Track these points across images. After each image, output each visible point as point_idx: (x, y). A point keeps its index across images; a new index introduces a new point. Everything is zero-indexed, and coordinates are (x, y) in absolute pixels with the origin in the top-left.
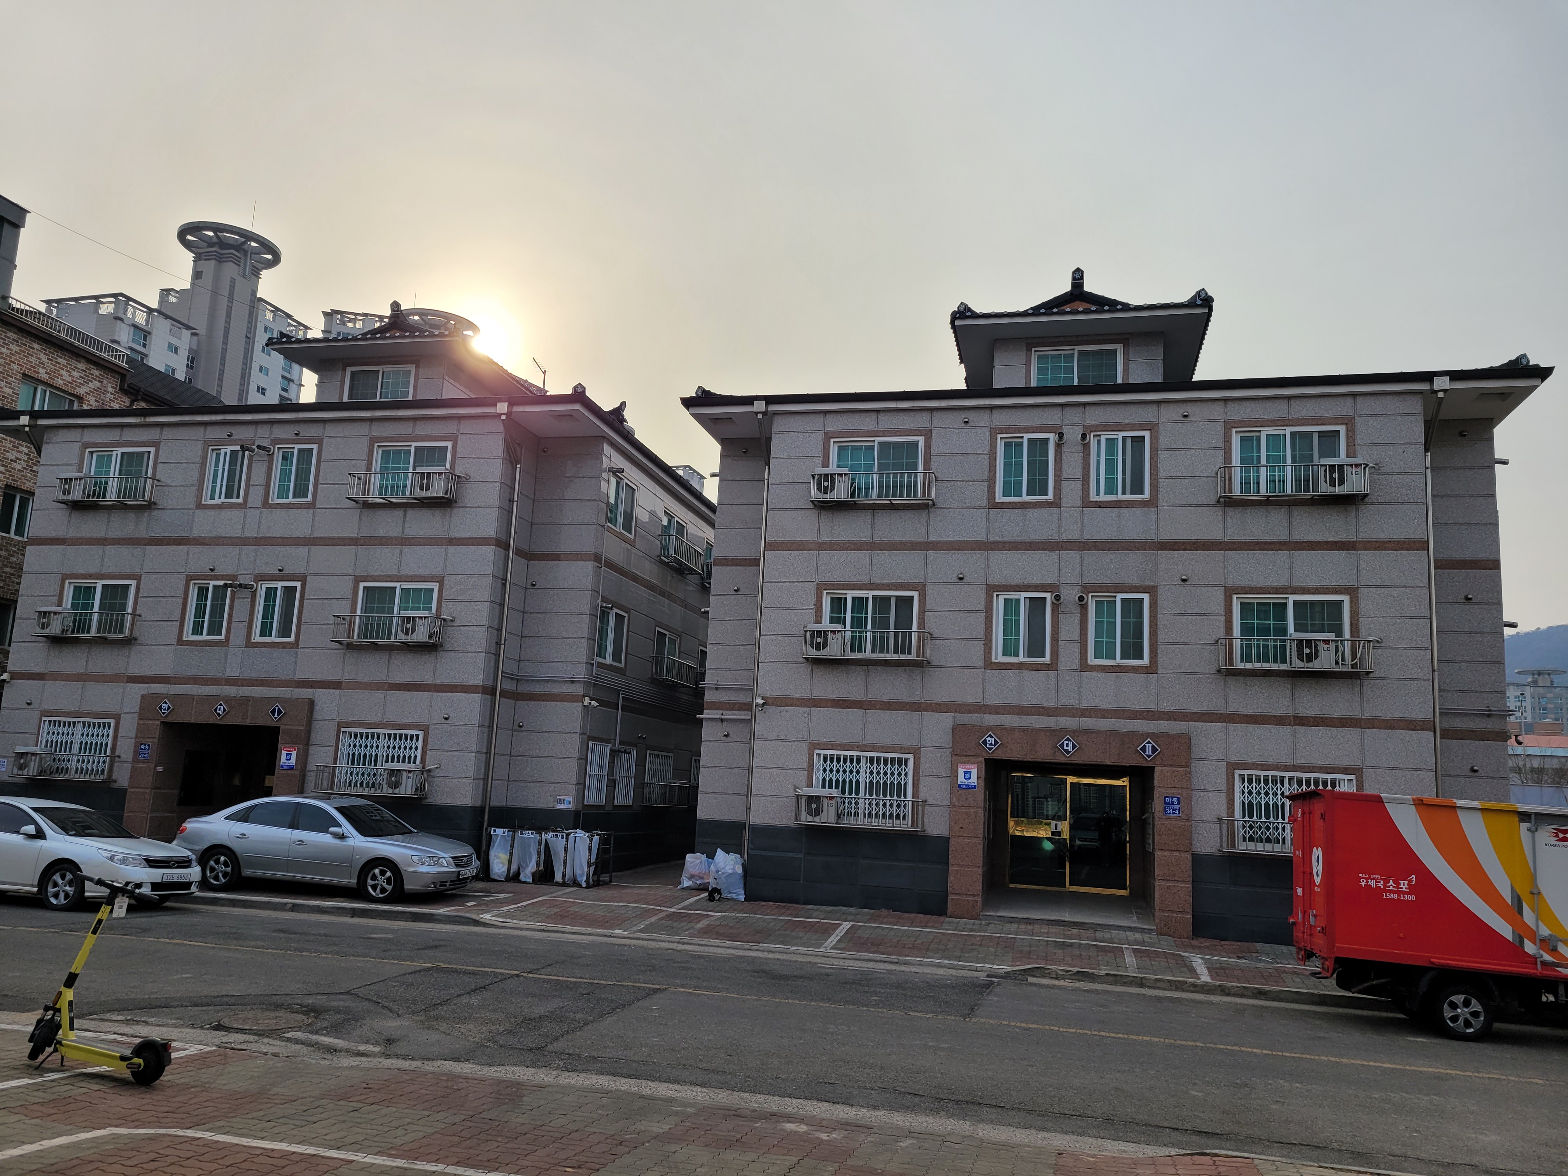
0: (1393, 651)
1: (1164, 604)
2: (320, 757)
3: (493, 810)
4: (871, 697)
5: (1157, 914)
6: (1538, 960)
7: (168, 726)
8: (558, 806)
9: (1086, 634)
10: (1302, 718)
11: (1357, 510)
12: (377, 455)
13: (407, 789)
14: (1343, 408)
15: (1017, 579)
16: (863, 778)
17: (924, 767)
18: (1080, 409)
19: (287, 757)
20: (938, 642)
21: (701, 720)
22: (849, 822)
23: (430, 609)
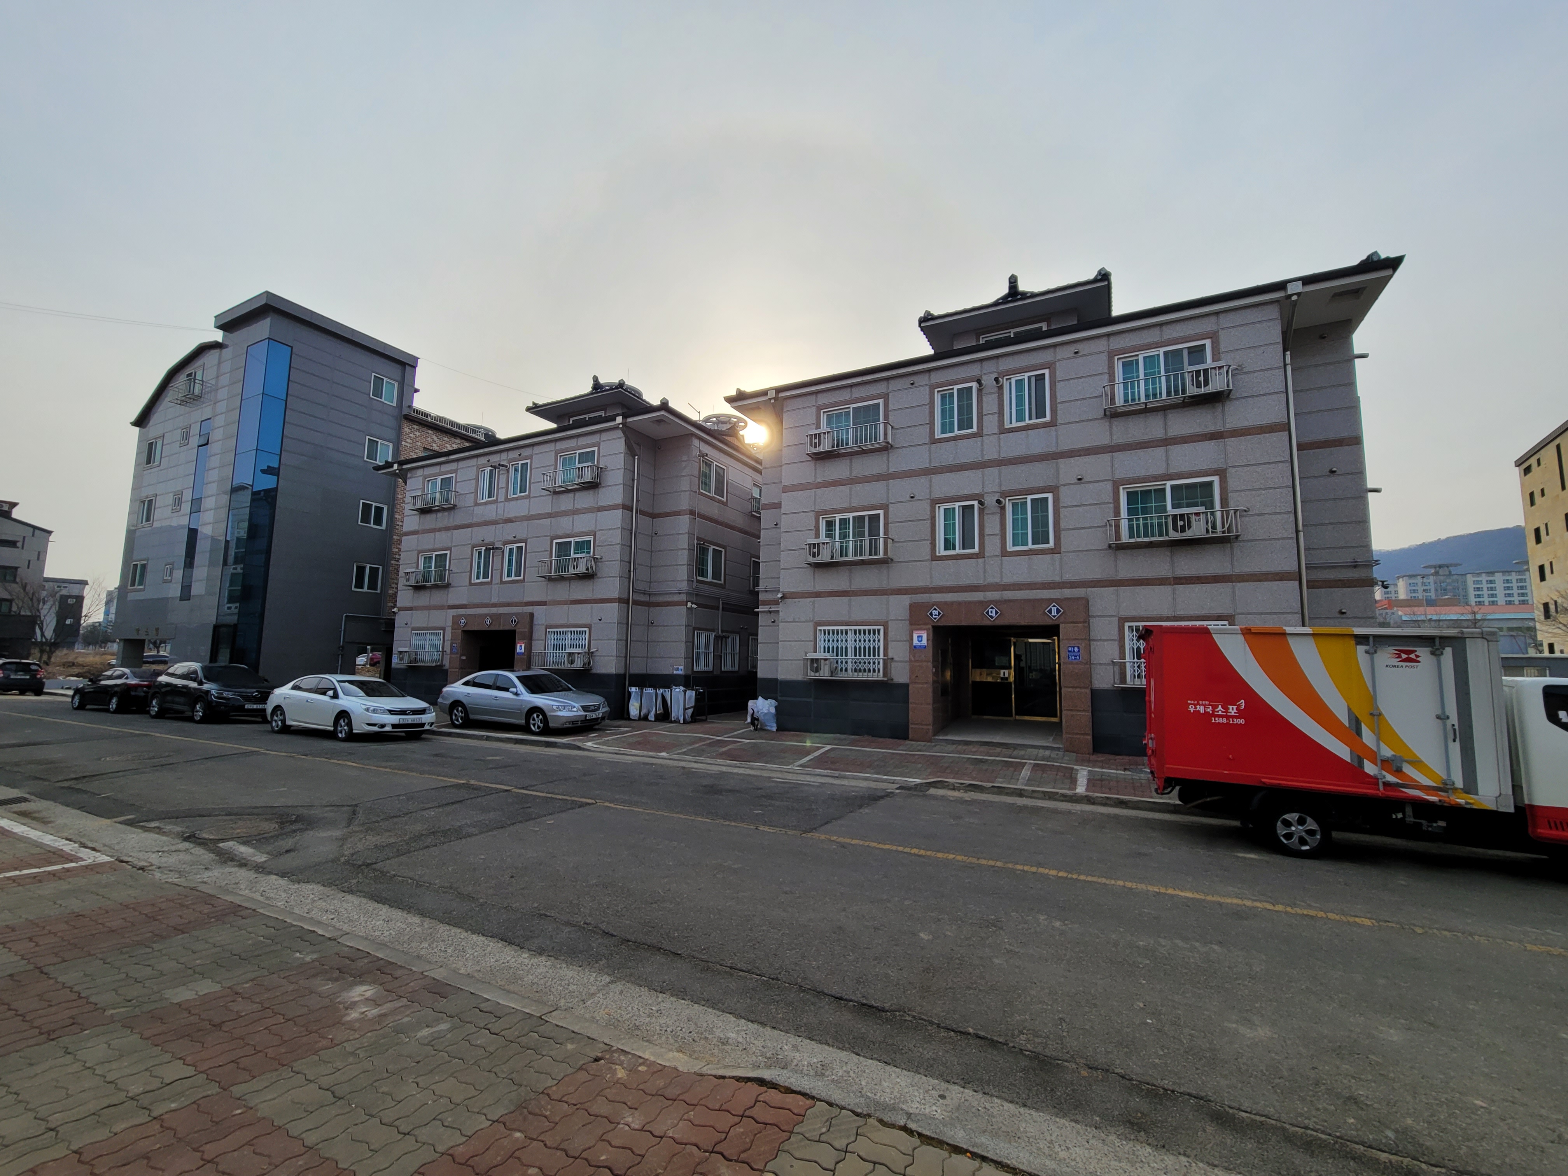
0: (1259, 518)
1: (1065, 500)
2: (538, 647)
3: (631, 676)
4: (854, 588)
5: (1064, 736)
6: (1380, 781)
7: (465, 632)
8: (675, 672)
9: (1005, 528)
10: (1180, 578)
11: (1223, 406)
12: (560, 461)
13: (578, 664)
14: (1208, 325)
15: (952, 493)
16: (850, 645)
17: (891, 635)
18: (994, 361)
19: (520, 648)
20: (898, 545)
21: (757, 613)
22: (842, 676)
23: (589, 553)
